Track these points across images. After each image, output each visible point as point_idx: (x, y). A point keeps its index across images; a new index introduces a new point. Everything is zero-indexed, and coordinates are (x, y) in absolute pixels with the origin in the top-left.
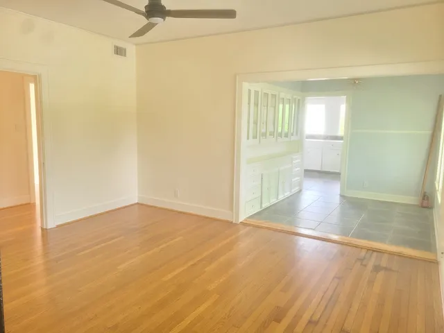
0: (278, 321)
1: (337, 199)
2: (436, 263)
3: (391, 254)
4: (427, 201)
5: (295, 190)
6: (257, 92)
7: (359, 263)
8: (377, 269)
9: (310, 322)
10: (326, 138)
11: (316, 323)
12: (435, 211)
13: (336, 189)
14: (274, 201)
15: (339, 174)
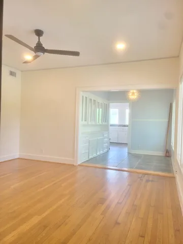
0: (102, 204)
1: (126, 154)
2: (174, 178)
3: (154, 175)
4: (168, 154)
5: (106, 150)
6: (86, 98)
7: (139, 179)
8: (148, 181)
9: (118, 203)
10: (120, 126)
11: (121, 203)
12: (172, 158)
13: (126, 150)
14: (95, 155)
15: (126, 144)
